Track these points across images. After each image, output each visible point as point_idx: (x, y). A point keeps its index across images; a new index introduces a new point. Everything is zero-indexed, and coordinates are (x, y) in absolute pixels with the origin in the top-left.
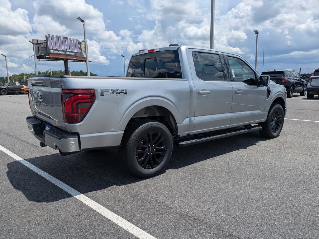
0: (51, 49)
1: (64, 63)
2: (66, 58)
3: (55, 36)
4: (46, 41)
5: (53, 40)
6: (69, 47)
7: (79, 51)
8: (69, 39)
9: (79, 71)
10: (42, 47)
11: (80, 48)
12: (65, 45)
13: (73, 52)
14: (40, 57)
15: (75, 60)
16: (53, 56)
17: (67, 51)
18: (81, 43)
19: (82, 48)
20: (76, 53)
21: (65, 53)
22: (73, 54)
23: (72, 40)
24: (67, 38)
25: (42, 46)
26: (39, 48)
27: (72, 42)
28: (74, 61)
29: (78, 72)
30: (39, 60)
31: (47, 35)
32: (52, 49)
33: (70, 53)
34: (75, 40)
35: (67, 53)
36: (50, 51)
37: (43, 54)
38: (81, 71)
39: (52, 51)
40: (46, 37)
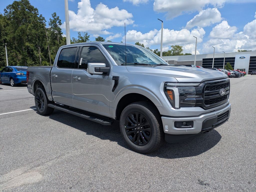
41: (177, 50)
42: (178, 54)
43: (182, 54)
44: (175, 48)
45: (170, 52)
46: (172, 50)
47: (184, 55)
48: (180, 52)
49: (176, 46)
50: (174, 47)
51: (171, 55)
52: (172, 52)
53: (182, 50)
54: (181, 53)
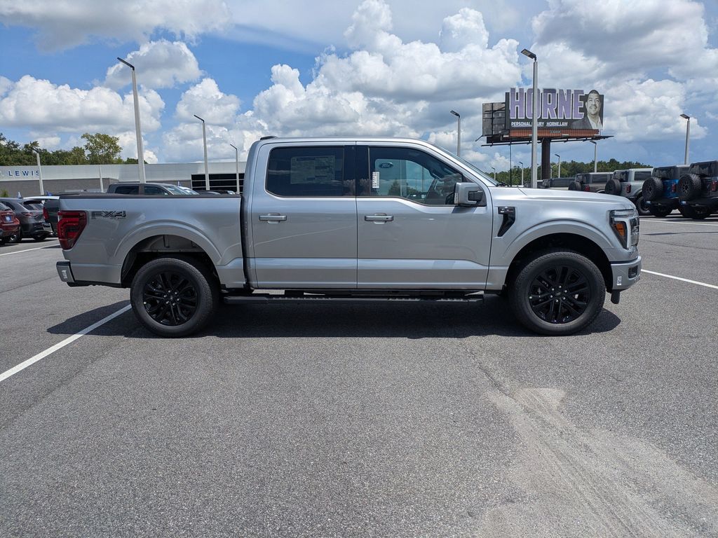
0: (514, 120)
1: (541, 148)
2: (547, 135)
3: (525, 91)
4: (507, 103)
5: (521, 99)
6: (556, 110)
7: (580, 116)
8: (558, 92)
9: (608, 161)
10: (500, 118)
11: (584, 110)
12: (546, 106)
13: (564, 120)
14: (493, 139)
15: (567, 138)
16: (517, 135)
17: (550, 120)
18: (587, 96)
19: (588, 109)
20: (571, 122)
21: (545, 124)
22: (565, 124)
23: (565, 92)
24: (553, 91)
25: (500, 115)
26: (494, 120)
27: (566, 97)
28: (567, 141)
29: (605, 163)
30: (491, 146)
31: (509, 91)
32: (517, 120)
33: (556, 124)
34: (573, 92)
35: (549, 124)
36: (512, 123)
37: (500, 132)
38: (613, 161)
39: (514, 124)
40: (507, 94)
41: (102, 147)
42: (107, 160)
43: (119, 162)
44: (95, 141)
45: (78, 151)
46: (86, 146)
47: (126, 163)
48: (113, 154)
49: (98, 136)
50: (93, 137)
51: (84, 163)
52: (87, 153)
53: (117, 149)
54: (116, 157)
